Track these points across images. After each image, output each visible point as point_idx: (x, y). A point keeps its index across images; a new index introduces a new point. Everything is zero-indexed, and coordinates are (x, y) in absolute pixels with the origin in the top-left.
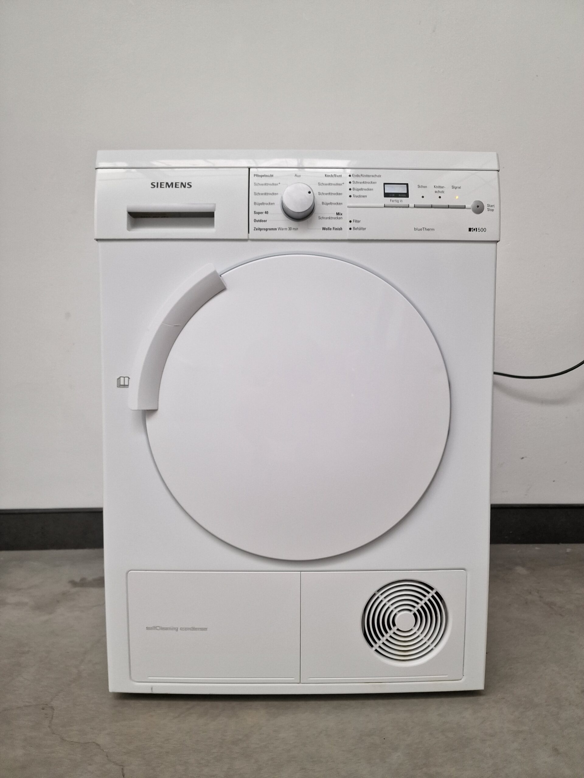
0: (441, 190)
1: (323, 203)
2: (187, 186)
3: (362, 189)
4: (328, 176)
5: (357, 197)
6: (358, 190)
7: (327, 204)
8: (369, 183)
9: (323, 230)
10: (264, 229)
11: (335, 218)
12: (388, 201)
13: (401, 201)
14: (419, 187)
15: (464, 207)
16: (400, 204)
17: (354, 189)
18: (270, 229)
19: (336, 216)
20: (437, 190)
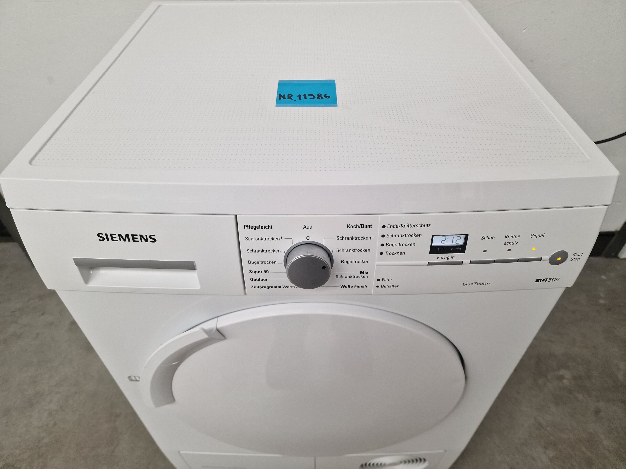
0: (513, 240)
1: (342, 262)
2: (149, 240)
3: (399, 244)
4: (352, 227)
5: (391, 254)
6: (394, 245)
7: (349, 262)
8: (410, 236)
9: (342, 287)
10: (265, 287)
11: (357, 277)
12: (434, 258)
13: (452, 258)
14: (483, 238)
15: (540, 259)
16: (450, 260)
17: (387, 244)
18: (272, 287)
19: (359, 274)
20: (508, 240)
